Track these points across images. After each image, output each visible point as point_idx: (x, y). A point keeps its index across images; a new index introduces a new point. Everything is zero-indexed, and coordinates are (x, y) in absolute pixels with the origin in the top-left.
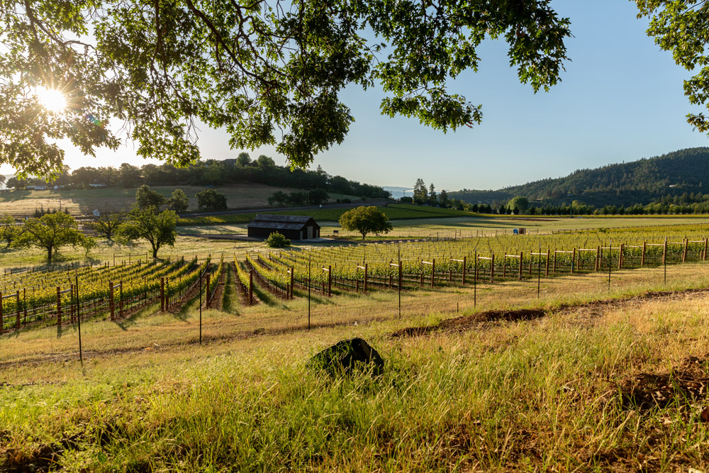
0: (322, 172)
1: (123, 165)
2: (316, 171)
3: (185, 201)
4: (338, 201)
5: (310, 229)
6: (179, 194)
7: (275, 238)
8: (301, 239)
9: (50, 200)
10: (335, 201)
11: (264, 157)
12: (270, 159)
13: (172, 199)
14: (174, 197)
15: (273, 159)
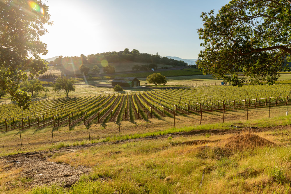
0: (158, 55)
1: (82, 55)
2: (156, 54)
3: (98, 70)
4: (162, 68)
5: (135, 83)
6: (96, 67)
7: (117, 87)
8: (131, 87)
9: (53, 70)
10: (161, 68)
11: (135, 50)
12: (137, 50)
13: (93, 69)
14: (94, 68)
15: (138, 50)
